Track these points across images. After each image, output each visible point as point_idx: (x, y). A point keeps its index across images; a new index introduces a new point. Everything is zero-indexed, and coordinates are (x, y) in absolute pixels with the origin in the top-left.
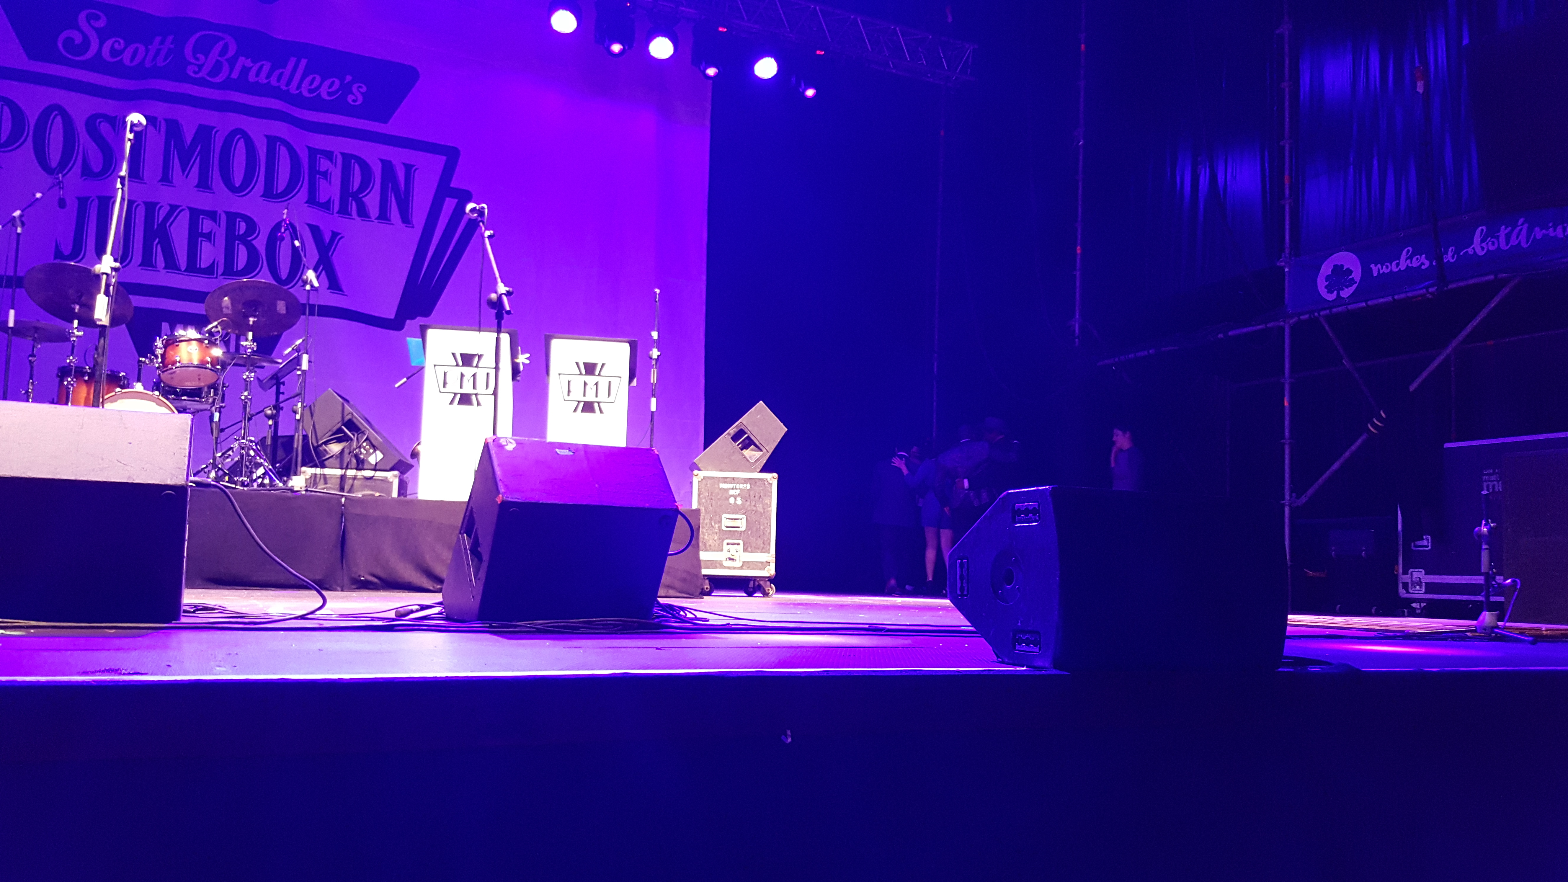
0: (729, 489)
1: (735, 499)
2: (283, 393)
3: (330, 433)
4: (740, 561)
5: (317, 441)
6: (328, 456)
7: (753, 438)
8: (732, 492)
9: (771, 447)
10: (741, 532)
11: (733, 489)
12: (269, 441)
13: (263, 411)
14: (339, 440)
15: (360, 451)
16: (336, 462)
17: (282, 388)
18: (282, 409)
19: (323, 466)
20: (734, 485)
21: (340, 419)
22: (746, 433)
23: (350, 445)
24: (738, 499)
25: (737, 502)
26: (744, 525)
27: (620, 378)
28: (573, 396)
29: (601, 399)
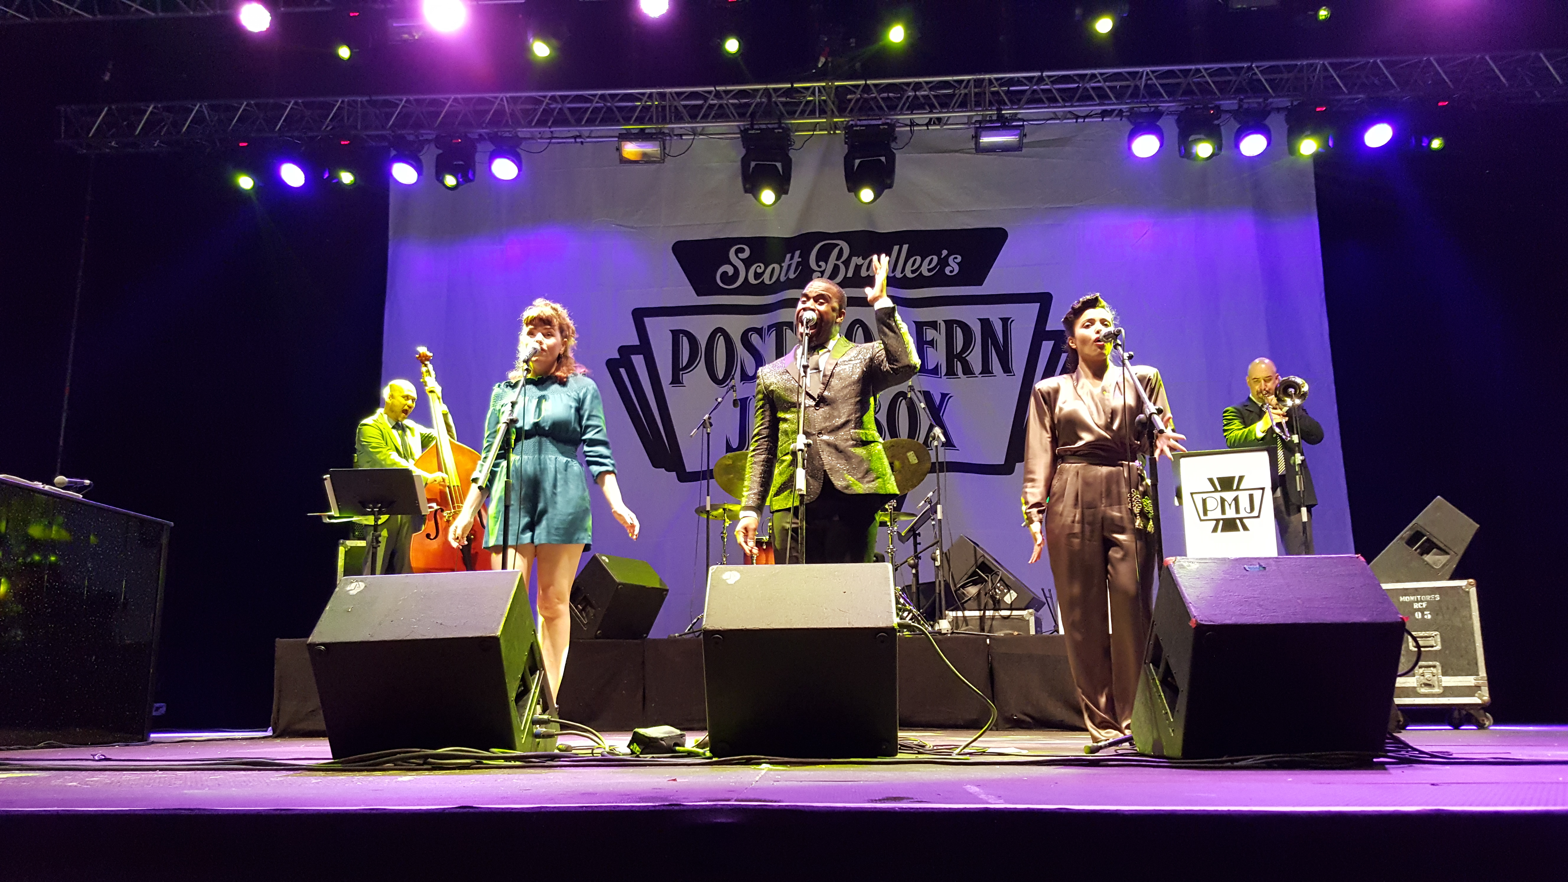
0: (1411, 603)
1: (1423, 615)
2: (920, 544)
3: (966, 577)
4: (1439, 686)
5: (955, 586)
6: (966, 599)
7: (1435, 540)
8: (1416, 606)
9: (1460, 549)
10: (1437, 651)
11: (1417, 602)
12: (914, 589)
13: (906, 561)
14: (975, 583)
15: (995, 591)
16: (974, 604)
17: (919, 540)
18: (920, 558)
19: (964, 609)
20: (1419, 597)
21: (973, 562)
22: (1424, 536)
23: (985, 587)
24: (1425, 613)
25: (1426, 617)
26: (1439, 643)
27: (1263, 489)
28: (1211, 515)
29: (1243, 514)
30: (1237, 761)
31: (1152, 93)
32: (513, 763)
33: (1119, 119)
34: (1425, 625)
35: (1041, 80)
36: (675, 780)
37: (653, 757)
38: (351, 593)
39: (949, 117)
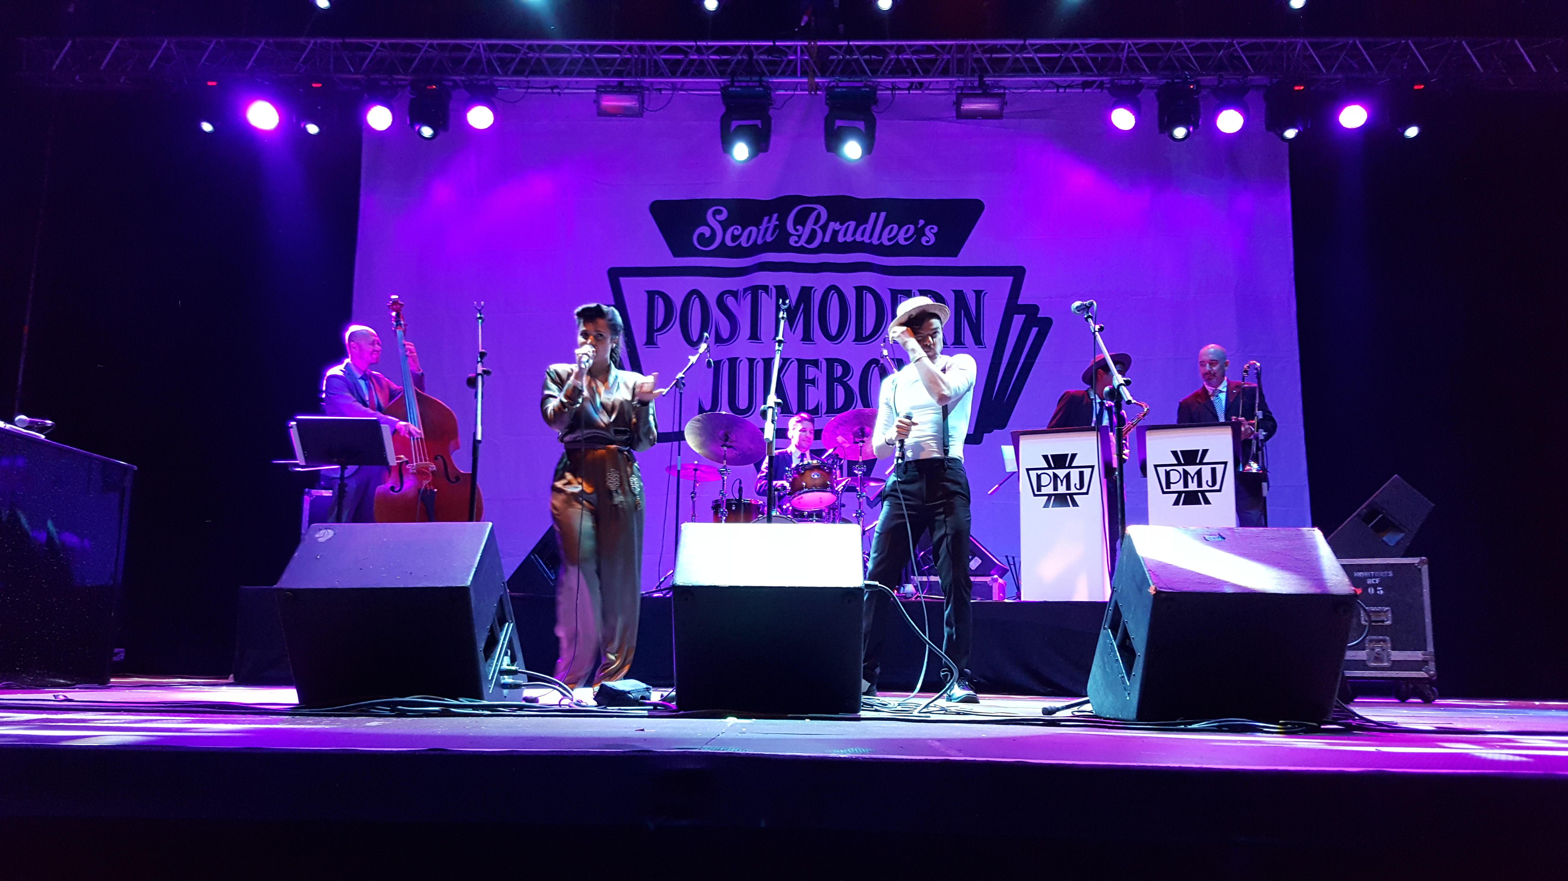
0: (1365, 578)
1: (1376, 590)
4: (1389, 660)
7: (1390, 518)
8: (1369, 581)
9: (1415, 526)
10: (1387, 626)
11: (1371, 578)
20: (1372, 573)
22: (1381, 513)
24: (1379, 588)
25: (1378, 592)
26: (1390, 619)
27: (1225, 463)
28: (1173, 488)
29: (1205, 487)
30: (1191, 724)
31: (1133, 65)
32: (481, 712)
33: (1100, 90)
34: (1377, 600)
35: (1023, 48)
36: (643, 730)
37: (620, 709)
38: (320, 540)
39: (931, 82)
